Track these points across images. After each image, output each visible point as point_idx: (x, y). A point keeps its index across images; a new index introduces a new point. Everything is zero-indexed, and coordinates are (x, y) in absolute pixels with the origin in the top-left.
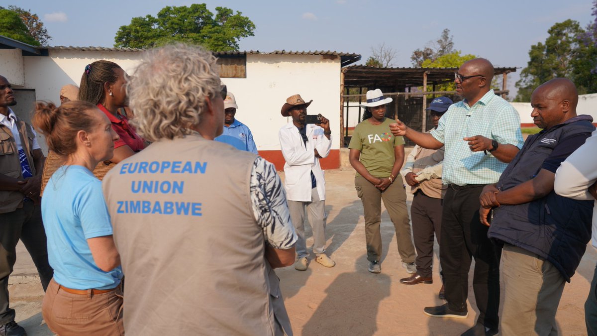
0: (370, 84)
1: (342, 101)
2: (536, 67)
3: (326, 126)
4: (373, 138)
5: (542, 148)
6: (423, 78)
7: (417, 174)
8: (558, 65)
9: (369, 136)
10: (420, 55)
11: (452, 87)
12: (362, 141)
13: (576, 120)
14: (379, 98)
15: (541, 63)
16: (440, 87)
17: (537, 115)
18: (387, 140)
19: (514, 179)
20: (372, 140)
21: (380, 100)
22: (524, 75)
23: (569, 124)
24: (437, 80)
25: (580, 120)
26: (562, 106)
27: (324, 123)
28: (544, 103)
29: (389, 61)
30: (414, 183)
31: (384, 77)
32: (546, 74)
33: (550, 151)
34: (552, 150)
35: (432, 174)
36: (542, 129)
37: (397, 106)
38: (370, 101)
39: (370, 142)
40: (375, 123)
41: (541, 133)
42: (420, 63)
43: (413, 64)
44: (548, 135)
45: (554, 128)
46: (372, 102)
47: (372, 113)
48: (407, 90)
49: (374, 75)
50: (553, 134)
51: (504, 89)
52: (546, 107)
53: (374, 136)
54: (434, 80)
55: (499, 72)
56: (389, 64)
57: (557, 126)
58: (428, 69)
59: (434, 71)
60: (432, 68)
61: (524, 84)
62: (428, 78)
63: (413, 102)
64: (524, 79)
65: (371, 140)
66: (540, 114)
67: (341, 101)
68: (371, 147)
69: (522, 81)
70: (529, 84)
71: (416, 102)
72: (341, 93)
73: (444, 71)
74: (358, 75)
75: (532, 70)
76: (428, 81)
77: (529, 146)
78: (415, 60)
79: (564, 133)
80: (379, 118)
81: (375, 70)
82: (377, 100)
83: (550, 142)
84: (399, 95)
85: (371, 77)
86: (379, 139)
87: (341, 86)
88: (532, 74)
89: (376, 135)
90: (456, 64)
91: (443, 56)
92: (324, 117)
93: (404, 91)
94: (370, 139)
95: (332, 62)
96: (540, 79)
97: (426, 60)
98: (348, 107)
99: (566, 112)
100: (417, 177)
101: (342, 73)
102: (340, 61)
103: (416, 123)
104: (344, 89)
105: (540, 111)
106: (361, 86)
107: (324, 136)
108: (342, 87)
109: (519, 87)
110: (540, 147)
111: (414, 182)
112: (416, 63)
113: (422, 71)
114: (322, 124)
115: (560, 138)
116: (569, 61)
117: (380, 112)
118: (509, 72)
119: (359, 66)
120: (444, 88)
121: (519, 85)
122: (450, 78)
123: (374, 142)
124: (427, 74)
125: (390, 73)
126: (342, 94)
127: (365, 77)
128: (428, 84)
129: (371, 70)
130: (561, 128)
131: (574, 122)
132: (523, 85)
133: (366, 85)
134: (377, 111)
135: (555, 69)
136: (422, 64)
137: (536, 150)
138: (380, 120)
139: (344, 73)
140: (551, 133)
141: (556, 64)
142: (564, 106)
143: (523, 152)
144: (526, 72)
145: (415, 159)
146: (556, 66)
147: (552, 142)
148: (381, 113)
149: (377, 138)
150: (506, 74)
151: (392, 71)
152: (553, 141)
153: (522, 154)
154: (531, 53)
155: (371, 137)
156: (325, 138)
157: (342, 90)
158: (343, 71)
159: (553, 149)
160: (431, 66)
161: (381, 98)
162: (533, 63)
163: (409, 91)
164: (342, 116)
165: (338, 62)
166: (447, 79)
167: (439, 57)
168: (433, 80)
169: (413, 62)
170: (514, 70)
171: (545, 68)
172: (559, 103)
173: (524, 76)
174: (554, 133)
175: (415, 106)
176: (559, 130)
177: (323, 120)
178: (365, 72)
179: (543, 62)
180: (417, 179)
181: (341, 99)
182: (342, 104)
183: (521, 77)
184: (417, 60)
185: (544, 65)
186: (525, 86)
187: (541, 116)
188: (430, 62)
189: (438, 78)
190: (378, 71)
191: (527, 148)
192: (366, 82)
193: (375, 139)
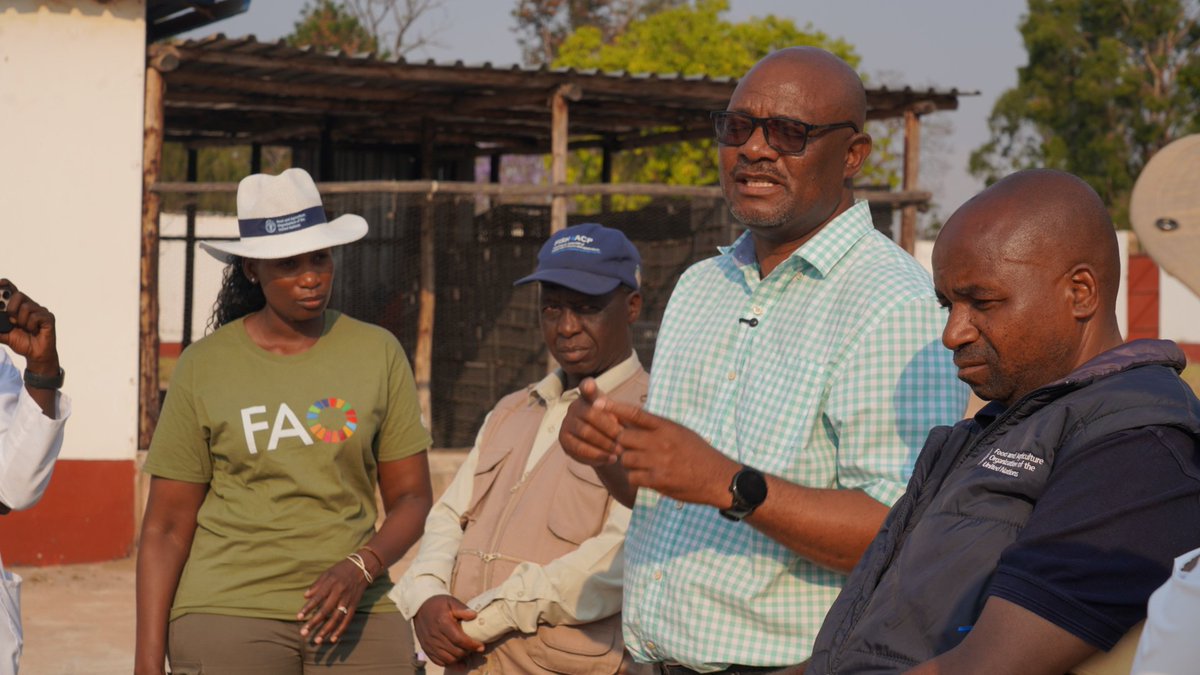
0: (302, 131)
1: (151, 215)
2: (1050, 88)
3: (38, 345)
4: (264, 425)
5: (987, 496)
6: (549, 117)
7: (472, 605)
8: (1138, 86)
9: (246, 414)
10: (556, 5)
11: (698, 163)
12: (210, 436)
13: (1119, 367)
14: (302, 218)
15: (1072, 73)
16: (645, 159)
17: (969, 337)
18: (336, 439)
19: (878, 647)
20: (262, 437)
21: (304, 225)
22: (1003, 122)
23: (1090, 382)
24: (620, 128)
25: (1135, 367)
26: (1068, 293)
27: (22, 327)
28: (994, 281)
29: (410, 20)
30: (459, 651)
31: (369, 102)
32: (1094, 125)
33: (1019, 511)
34: (1030, 506)
35: (542, 606)
36: (987, 402)
37: (428, 247)
38: (253, 228)
39: (253, 449)
40: (282, 342)
41: (982, 418)
42: (555, 42)
43: (522, 42)
44: (1012, 431)
45: (1033, 402)
46: (264, 233)
47: (267, 291)
48: (483, 165)
49: (319, 91)
50: (1029, 429)
51: (911, 187)
52: (1005, 300)
53: (270, 417)
54: (609, 128)
55: (886, 106)
56: (409, 38)
57: (1043, 391)
58: (570, 76)
59: (602, 85)
60: (592, 71)
61: (1006, 162)
62: (572, 116)
63: (508, 228)
64: (1005, 140)
65: (257, 435)
66: (980, 332)
67: (145, 212)
68: (257, 467)
69: (999, 149)
70: (1025, 162)
71: (526, 229)
72: (145, 174)
73: (645, 92)
74: (238, 83)
75: (1034, 103)
76: (571, 131)
77: (933, 482)
78: (532, 28)
79: (1075, 428)
80: (301, 315)
81: (319, 68)
82: (292, 221)
83: (1021, 470)
84: (437, 194)
85: (302, 97)
86: (299, 431)
87: (146, 134)
88: (1033, 116)
89: (284, 411)
90: (712, 55)
91: (659, 17)
92: (25, 299)
93: (470, 177)
94: (250, 429)
95: (99, 14)
96: (1069, 144)
97: (581, 30)
98: (190, 239)
99: (1083, 320)
100: (472, 618)
101: (152, 72)
102: (143, 10)
103: (522, 330)
104: (161, 151)
105: (981, 317)
106: (259, 138)
107: (24, 393)
108: (152, 140)
109: (985, 174)
110: (978, 490)
111: (458, 644)
112: (536, 42)
113: (546, 83)
114: (13, 335)
115: (1057, 450)
116: (1180, 72)
117: (304, 288)
118: (927, 111)
119: (240, 44)
120: (662, 166)
121: (984, 165)
122: (676, 123)
123: (273, 445)
124: (568, 102)
125: (395, 85)
126: (151, 179)
127: (275, 99)
128: (572, 146)
129: (299, 66)
130: (1062, 402)
131: (1114, 373)
132: (1004, 168)
133: (287, 135)
134: (288, 279)
135: (1125, 101)
136: (562, 49)
137: (963, 509)
138: (308, 325)
139: (163, 74)
140: (1022, 425)
141: (1128, 82)
142: (1075, 290)
143: (910, 513)
144: (1009, 111)
145: (464, 527)
146: (1128, 89)
147: (1028, 466)
148: (307, 293)
149: (287, 425)
150: (917, 116)
151: (404, 75)
152: (1031, 462)
153: (906, 524)
154: (1027, 30)
155: (255, 418)
156: (29, 405)
157: (151, 156)
158: (158, 61)
159: (1033, 502)
160: (589, 65)
161: (312, 217)
162: (1039, 71)
163: (494, 177)
164: (150, 287)
165: (132, 17)
166: (666, 129)
167: (643, 17)
168: (602, 128)
169: (522, 34)
170: (949, 101)
171: (1084, 96)
172: (1057, 281)
173: (1004, 130)
174: (1033, 422)
175: (518, 250)
176: (1054, 412)
177: (23, 315)
178: (272, 73)
179: (1077, 70)
180: (474, 631)
181: (145, 202)
182: (150, 227)
183: (993, 129)
184: (539, 26)
185: (1079, 82)
186: (1011, 171)
187: (989, 341)
188: (595, 41)
189: (621, 120)
190: (336, 70)
191: (927, 492)
192: (279, 120)
193: (278, 433)
